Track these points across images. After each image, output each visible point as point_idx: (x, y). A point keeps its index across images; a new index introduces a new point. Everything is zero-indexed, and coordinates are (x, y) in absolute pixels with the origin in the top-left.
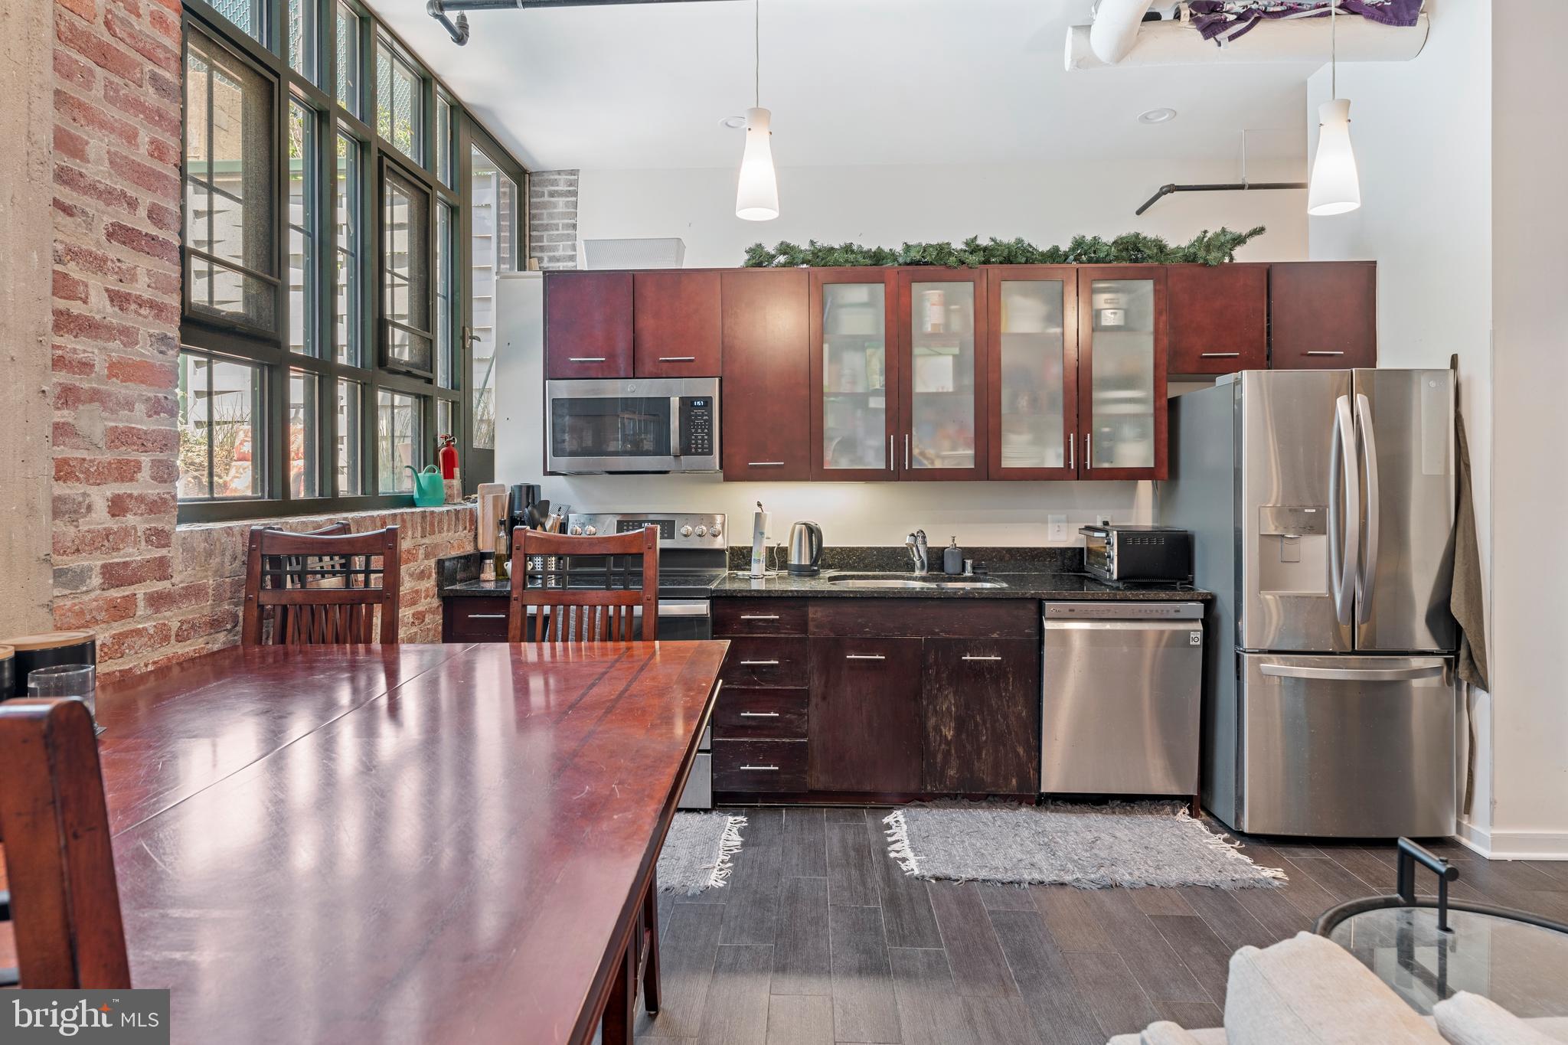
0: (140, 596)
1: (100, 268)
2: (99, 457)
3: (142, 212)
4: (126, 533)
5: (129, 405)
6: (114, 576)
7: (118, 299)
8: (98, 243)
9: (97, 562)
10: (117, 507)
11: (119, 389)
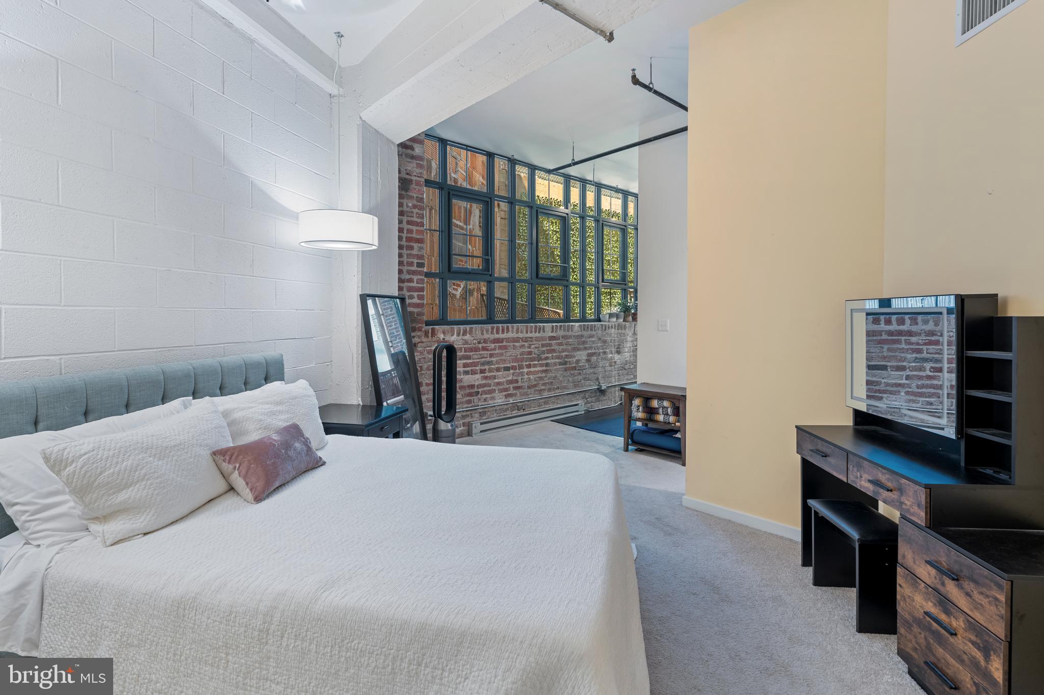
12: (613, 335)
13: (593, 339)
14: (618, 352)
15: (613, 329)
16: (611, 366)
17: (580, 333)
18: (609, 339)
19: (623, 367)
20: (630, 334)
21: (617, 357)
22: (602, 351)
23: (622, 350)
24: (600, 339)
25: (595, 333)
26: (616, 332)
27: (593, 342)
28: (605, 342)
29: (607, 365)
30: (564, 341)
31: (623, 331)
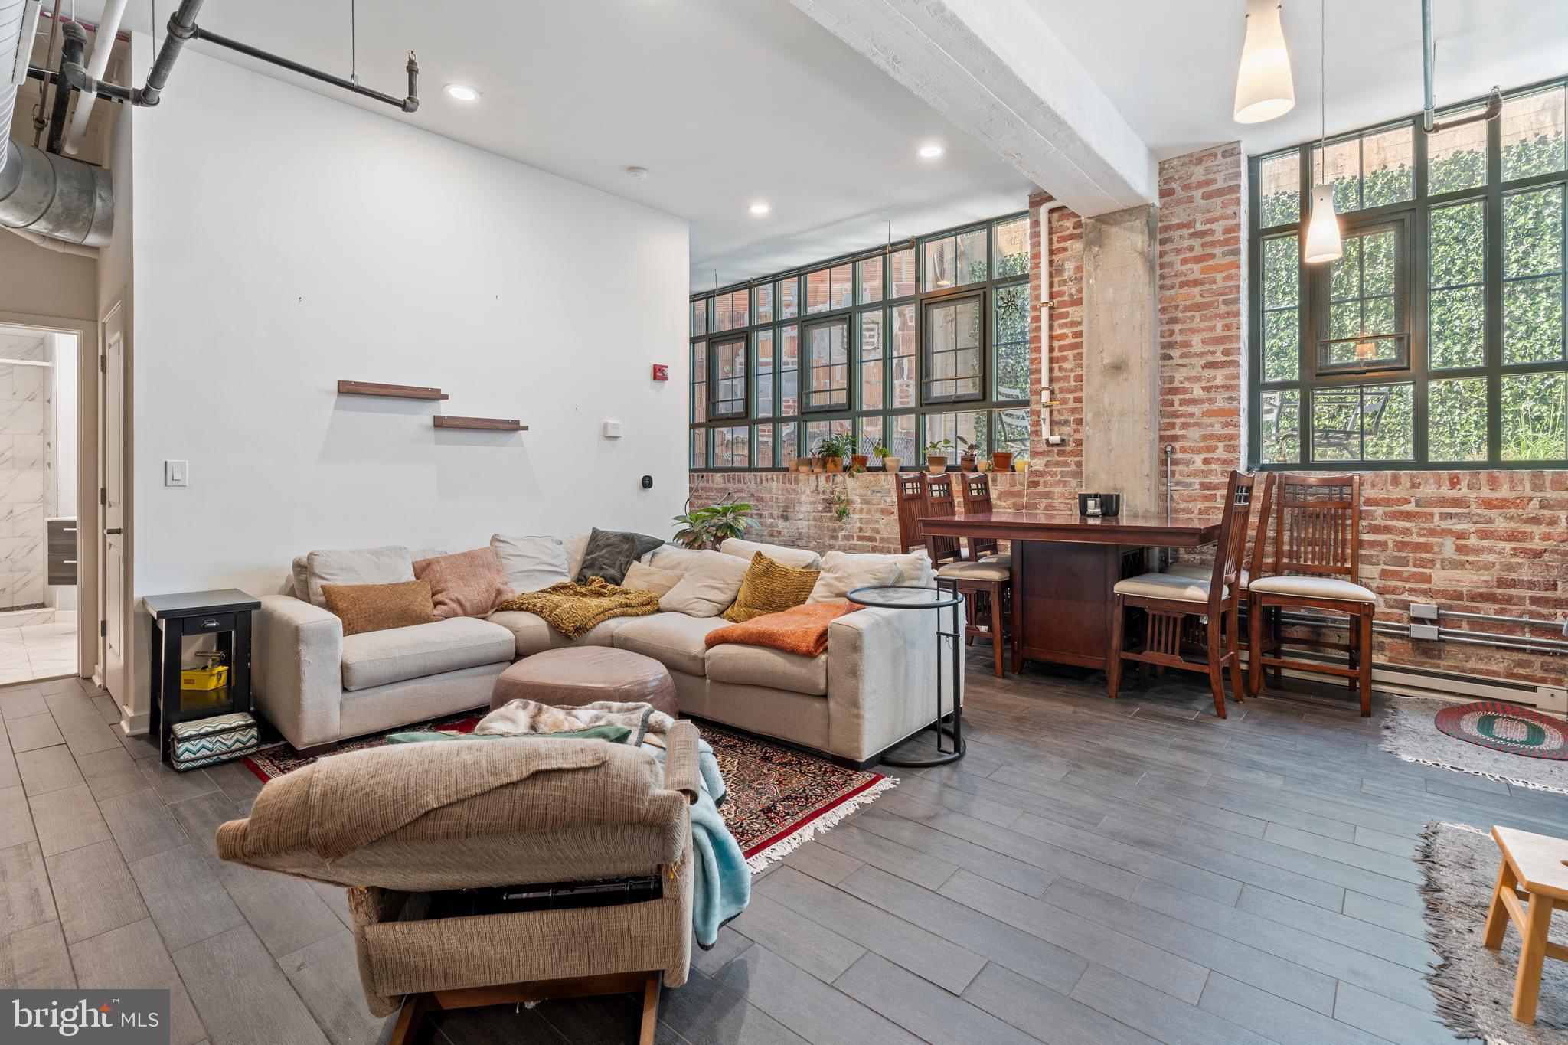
0: (1218, 494)
1: (1199, 380)
2: (1198, 444)
3: (1219, 354)
4: (1211, 472)
5: (1212, 426)
6: (1204, 486)
7: (1206, 389)
8: (1198, 372)
9: (1197, 480)
10: (1206, 462)
11: (1206, 420)
12: (774, 491)
13: (743, 495)
14: (785, 518)
15: (775, 483)
16: (772, 536)
17: (723, 486)
18: (767, 496)
19: (793, 542)
20: (808, 491)
21: (782, 524)
22: (756, 512)
23: (790, 515)
24: (752, 495)
25: (745, 486)
26: (780, 487)
27: (742, 499)
28: (760, 500)
29: (766, 533)
30: (704, 495)
31: (793, 486)
